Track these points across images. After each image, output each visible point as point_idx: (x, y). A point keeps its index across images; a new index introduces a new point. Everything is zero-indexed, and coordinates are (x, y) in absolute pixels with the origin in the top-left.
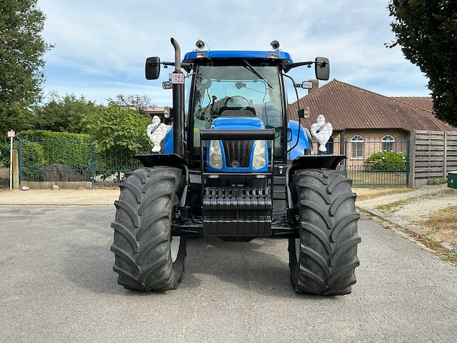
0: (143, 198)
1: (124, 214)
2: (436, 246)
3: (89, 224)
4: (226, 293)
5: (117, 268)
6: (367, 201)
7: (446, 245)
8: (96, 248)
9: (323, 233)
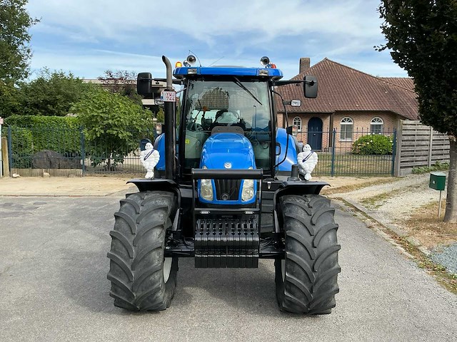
0: (137, 228)
1: (120, 245)
2: (414, 249)
3: (82, 223)
4: (216, 312)
5: (113, 293)
6: (353, 192)
7: (424, 250)
8: (90, 255)
9: (306, 264)
